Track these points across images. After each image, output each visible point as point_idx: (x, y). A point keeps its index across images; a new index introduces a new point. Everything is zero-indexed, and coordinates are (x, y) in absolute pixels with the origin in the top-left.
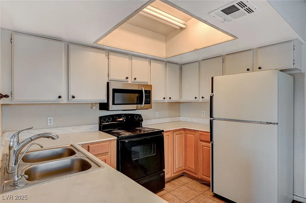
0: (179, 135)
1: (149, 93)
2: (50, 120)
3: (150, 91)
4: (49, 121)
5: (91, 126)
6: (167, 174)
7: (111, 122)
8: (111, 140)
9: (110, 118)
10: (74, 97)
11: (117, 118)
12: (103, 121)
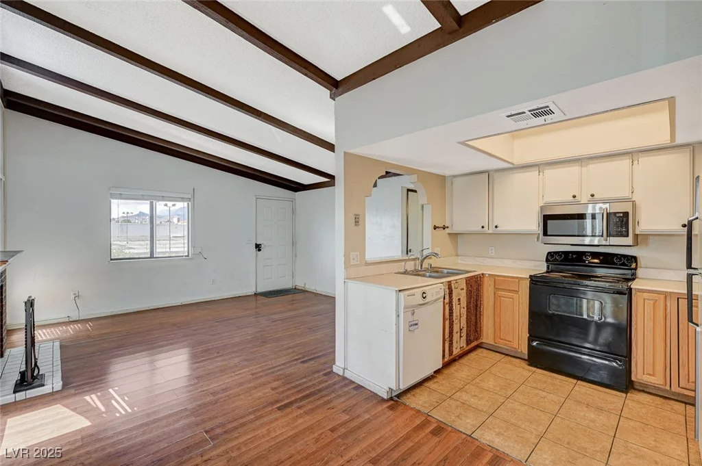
1: (624, 218)
3: (628, 212)
6: (650, 375)
7: (561, 261)
8: (522, 278)
9: (561, 256)
10: (496, 227)
11: (574, 256)
12: (549, 258)
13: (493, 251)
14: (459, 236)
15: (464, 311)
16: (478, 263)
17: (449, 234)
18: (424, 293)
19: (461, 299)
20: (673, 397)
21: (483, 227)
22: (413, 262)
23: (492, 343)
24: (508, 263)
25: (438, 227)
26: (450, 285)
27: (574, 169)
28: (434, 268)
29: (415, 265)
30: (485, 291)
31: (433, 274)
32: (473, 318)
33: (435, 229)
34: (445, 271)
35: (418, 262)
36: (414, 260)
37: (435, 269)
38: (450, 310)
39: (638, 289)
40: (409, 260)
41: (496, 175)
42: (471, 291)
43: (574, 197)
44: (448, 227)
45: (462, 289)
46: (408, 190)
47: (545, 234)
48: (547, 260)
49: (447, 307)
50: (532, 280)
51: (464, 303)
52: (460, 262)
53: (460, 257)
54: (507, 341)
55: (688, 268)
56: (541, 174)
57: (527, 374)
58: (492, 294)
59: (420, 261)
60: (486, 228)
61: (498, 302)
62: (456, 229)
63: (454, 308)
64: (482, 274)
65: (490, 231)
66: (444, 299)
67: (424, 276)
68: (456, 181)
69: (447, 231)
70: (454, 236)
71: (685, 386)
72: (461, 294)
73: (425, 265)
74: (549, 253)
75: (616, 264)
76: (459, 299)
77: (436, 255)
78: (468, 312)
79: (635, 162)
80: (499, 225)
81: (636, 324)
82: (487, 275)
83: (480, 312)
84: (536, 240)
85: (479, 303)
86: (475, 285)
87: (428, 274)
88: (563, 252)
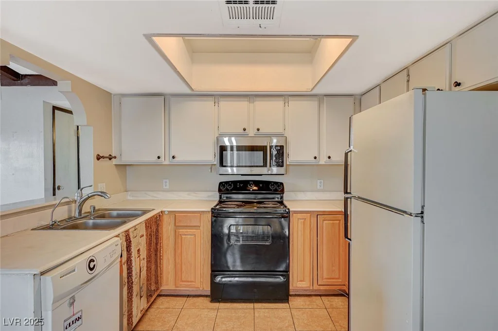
0: (332, 222)
1: (281, 150)
2: (166, 182)
3: (283, 146)
4: (164, 184)
5: (210, 194)
6: (301, 281)
7: (231, 190)
8: (204, 211)
9: (231, 185)
10: (173, 157)
11: (241, 185)
12: (221, 188)
13: (168, 184)
14: (128, 168)
15: (144, 263)
16: (151, 198)
17: (116, 165)
18: (92, 261)
19: (141, 250)
20: (313, 293)
21: (159, 158)
22: (66, 207)
23: (173, 288)
24: (184, 196)
25: (103, 157)
26: (128, 235)
27: (243, 104)
28: (99, 210)
29: (70, 211)
30: (164, 230)
31: (99, 221)
32: (153, 267)
33: (98, 159)
34: (115, 213)
35: (74, 207)
36: (68, 203)
37: (101, 213)
38: (128, 269)
39: (294, 211)
40: (60, 204)
41: (173, 99)
42: (150, 235)
43: (245, 130)
44: (115, 157)
45: (142, 236)
46: (55, 108)
47: (222, 164)
48: (220, 190)
49: (125, 267)
50: (213, 213)
51: (144, 254)
52: (129, 198)
53: (129, 193)
54: (188, 282)
55: (345, 193)
56: (216, 104)
57: (213, 314)
58: (173, 233)
59: (78, 204)
60: (162, 159)
61: (180, 241)
62: (125, 160)
63: (133, 264)
64: (162, 212)
65: (167, 162)
66: (121, 256)
67: (85, 227)
68: (125, 100)
69: (114, 161)
70: (122, 167)
71: (321, 284)
72: (140, 243)
73: (86, 208)
74: (221, 183)
75: (271, 190)
76: (139, 250)
77: (102, 194)
78: (149, 262)
79: (287, 104)
80: (176, 156)
81: (293, 241)
82: (166, 213)
83: (160, 256)
84: (210, 170)
85: (158, 247)
86: (154, 226)
87: (91, 222)
88: (232, 182)
